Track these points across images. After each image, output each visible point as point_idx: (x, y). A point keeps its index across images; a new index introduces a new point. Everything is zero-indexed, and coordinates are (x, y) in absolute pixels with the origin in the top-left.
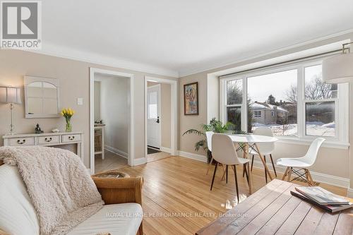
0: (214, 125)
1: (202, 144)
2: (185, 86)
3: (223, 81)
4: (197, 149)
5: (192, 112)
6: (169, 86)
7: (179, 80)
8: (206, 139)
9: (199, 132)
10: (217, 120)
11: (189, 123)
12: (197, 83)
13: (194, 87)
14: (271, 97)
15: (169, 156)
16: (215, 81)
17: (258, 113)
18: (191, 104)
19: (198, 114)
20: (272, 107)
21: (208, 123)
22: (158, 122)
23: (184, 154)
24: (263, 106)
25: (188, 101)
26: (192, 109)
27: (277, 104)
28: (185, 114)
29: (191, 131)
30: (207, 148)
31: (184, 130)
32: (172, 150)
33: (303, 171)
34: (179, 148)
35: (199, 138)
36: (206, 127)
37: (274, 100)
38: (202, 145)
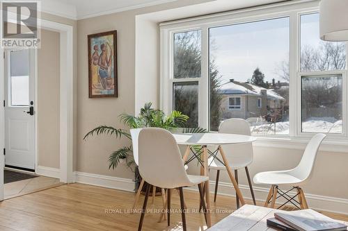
0: (149, 118)
1: (124, 154)
2: (90, 37)
3: (167, 32)
4: (114, 164)
5: (105, 92)
6: (56, 36)
7: (78, 25)
8: (131, 146)
9: (118, 132)
10: (153, 107)
11: (97, 112)
12: (114, 33)
13: (109, 40)
14: (257, 73)
15: (56, 185)
16: (152, 31)
17: (235, 102)
18: (102, 76)
19: (116, 95)
20: (258, 90)
21: (137, 113)
22: (31, 112)
23: (87, 178)
24: (243, 89)
25: (96, 68)
26: (105, 85)
27: (267, 86)
28: (91, 96)
29: (101, 129)
30: (133, 162)
31: (87, 127)
32: (62, 172)
33: (295, 192)
34: (77, 167)
35: (116, 144)
36: (131, 121)
37: (262, 78)
38: (124, 157)
